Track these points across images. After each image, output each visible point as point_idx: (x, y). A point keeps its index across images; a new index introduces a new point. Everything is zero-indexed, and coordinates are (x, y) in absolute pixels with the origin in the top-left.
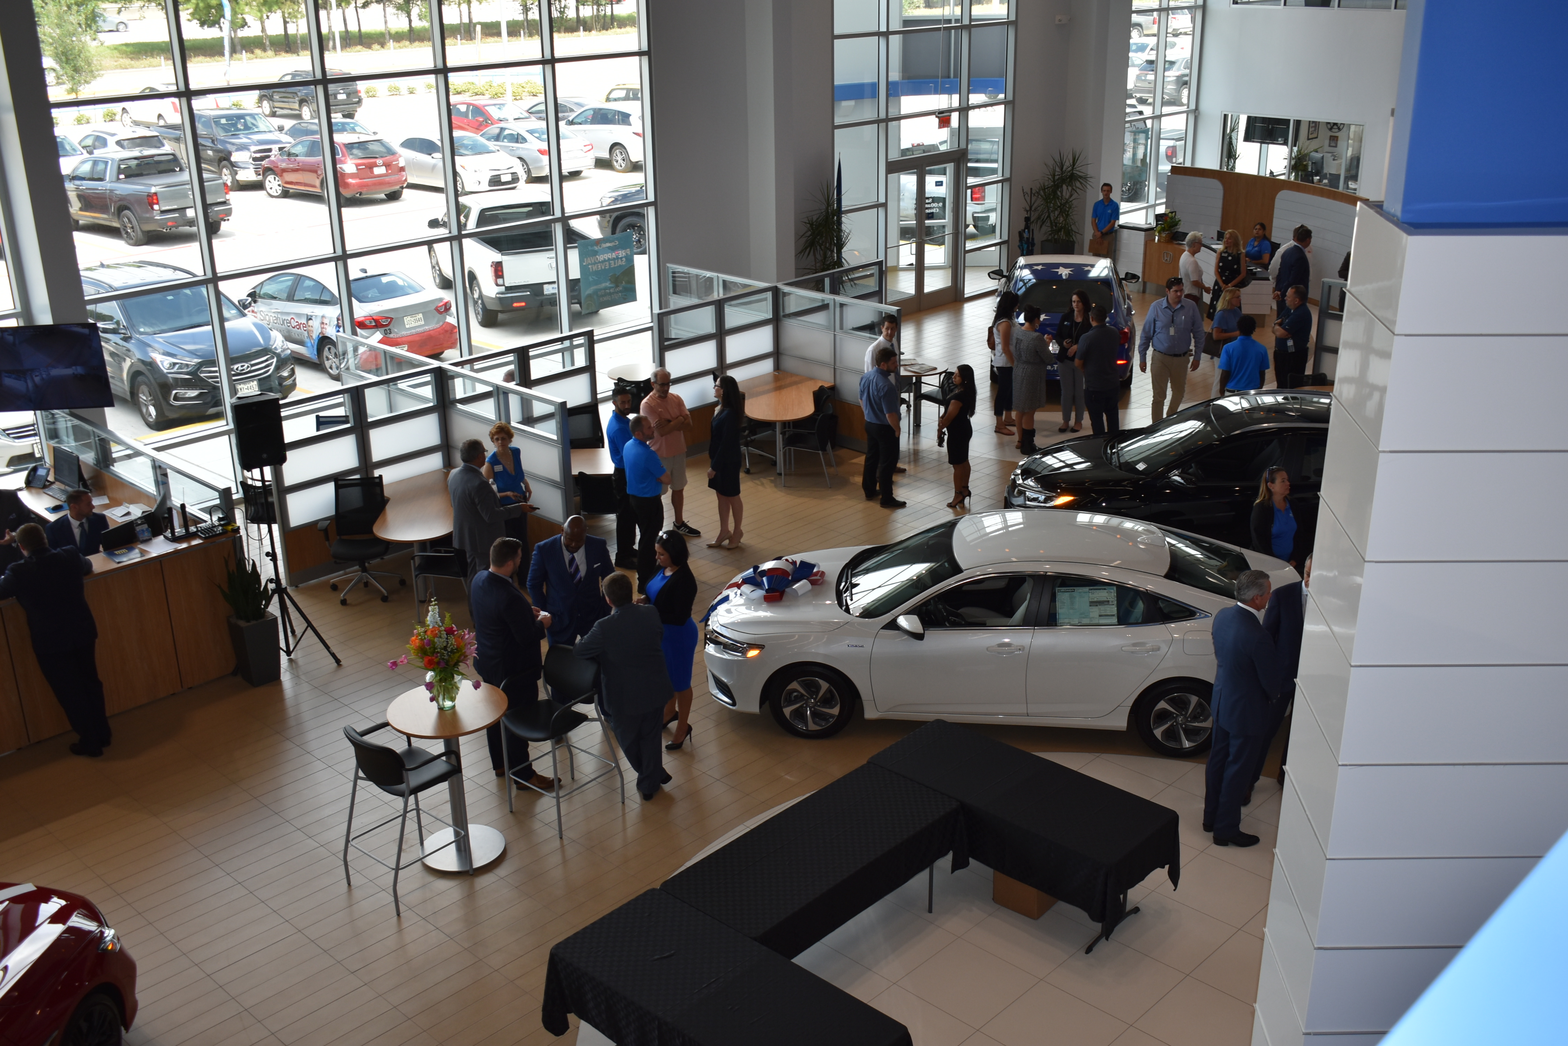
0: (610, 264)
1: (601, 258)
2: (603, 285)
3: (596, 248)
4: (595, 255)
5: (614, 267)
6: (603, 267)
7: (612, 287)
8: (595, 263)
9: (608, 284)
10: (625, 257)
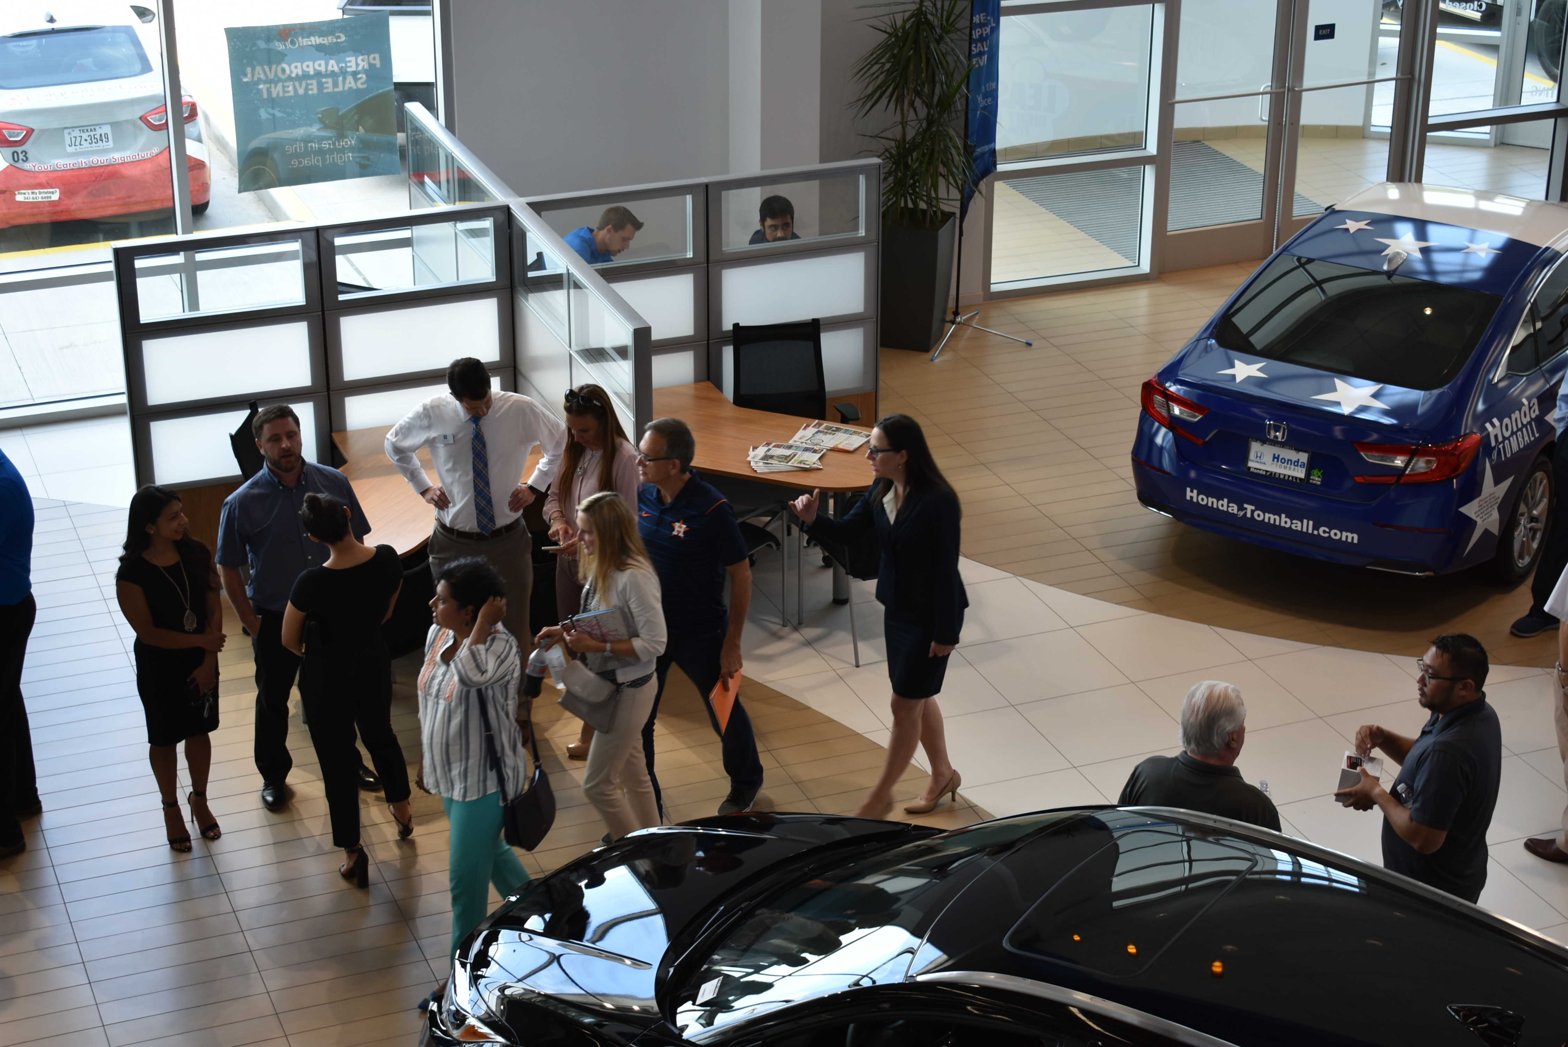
0: (321, 86)
1: (295, 69)
2: (300, 132)
3: (279, 46)
4: (279, 63)
5: (334, 92)
6: (301, 91)
7: (330, 138)
8: (275, 81)
9: (315, 130)
10: (365, 71)
